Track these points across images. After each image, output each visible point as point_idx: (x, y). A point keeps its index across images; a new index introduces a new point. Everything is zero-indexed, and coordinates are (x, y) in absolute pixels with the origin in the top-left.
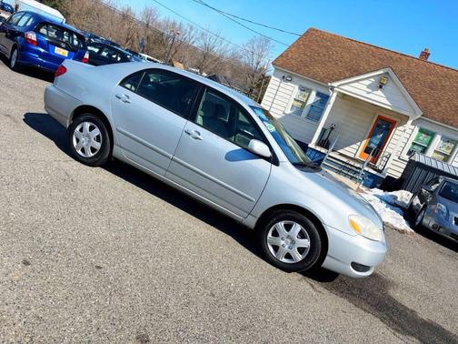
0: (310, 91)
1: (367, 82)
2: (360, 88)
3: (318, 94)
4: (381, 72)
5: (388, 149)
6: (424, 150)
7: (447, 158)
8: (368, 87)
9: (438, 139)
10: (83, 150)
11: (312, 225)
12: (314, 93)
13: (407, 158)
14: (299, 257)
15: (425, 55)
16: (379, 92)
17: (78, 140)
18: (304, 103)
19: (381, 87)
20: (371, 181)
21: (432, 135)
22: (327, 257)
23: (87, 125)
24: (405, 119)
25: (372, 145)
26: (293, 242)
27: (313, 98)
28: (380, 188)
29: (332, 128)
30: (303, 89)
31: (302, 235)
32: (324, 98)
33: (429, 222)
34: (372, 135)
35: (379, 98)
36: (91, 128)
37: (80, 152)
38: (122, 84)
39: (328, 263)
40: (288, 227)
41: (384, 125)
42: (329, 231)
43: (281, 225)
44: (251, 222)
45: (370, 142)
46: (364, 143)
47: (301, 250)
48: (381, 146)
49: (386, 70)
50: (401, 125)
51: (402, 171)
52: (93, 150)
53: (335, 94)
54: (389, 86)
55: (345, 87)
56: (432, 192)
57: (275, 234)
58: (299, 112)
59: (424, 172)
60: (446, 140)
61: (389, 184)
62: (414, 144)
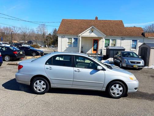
0: (71, 39)
1: (88, 31)
2: (87, 33)
3: (74, 39)
4: (91, 27)
5: (100, 48)
6: (109, 45)
7: (115, 45)
8: (89, 32)
9: (111, 41)
10: (39, 90)
11: (121, 83)
12: (73, 39)
13: (105, 48)
14: (121, 93)
15: (97, 18)
16: (93, 33)
18: (71, 43)
19: (92, 32)
20: (100, 58)
21: (109, 40)
24: (101, 38)
25: (95, 48)
26: (118, 90)
27: (73, 40)
28: (103, 60)
29: (82, 47)
30: (69, 39)
31: (119, 87)
32: (76, 40)
33: (124, 65)
34: (94, 45)
35: (93, 35)
37: (38, 91)
39: (129, 91)
40: (115, 86)
41: (96, 41)
42: (126, 83)
43: (113, 87)
44: (104, 89)
45: (94, 48)
46: (92, 48)
47: (121, 91)
48: (97, 47)
50: (100, 40)
51: (106, 52)
52: (43, 89)
53: (81, 38)
54: (95, 31)
55: (83, 35)
57: (112, 90)
58: (70, 46)
59: (113, 51)
60: (113, 40)
61: (105, 58)
62: (105, 44)
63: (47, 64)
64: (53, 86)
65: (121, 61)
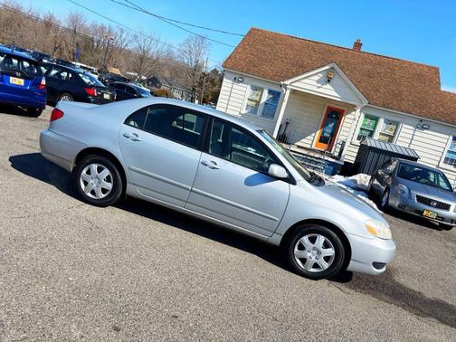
0: (262, 90)
1: (317, 78)
2: (310, 83)
3: (270, 92)
4: (327, 67)
5: (341, 136)
6: (371, 134)
7: (391, 139)
8: (318, 82)
9: (381, 123)
10: (93, 192)
11: (335, 235)
12: (266, 92)
13: (358, 143)
14: (326, 265)
15: (358, 45)
16: (328, 86)
17: (86, 183)
18: (258, 102)
19: (329, 81)
20: (331, 168)
21: (376, 119)
22: (351, 262)
23: (95, 167)
24: (352, 108)
25: (326, 134)
26: (319, 253)
27: (265, 96)
28: (340, 174)
29: (287, 123)
30: (255, 89)
31: (326, 246)
32: (276, 96)
33: (395, 203)
34: (324, 125)
35: (329, 91)
36: (100, 170)
37: (89, 195)
38: (127, 122)
39: (352, 266)
40: (313, 240)
41: (334, 115)
42: (352, 239)
43: (305, 239)
44: (277, 239)
45: (323, 132)
46: (318, 133)
47: (327, 259)
48: (334, 134)
49: (332, 65)
50: (348, 113)
51: (355, 155)
52: (104, 191)
53: (288, 91)
54: (336, 80)
55: (296, 84)
56: (390, 175)
57: (302, 247)
58: (254, 110)
59: (377, 155)
60: (388, 122)
61: (348, 170)
62: (362, 129)
63: (132, 123)
64: (131, 189)
65: (388, 189)
